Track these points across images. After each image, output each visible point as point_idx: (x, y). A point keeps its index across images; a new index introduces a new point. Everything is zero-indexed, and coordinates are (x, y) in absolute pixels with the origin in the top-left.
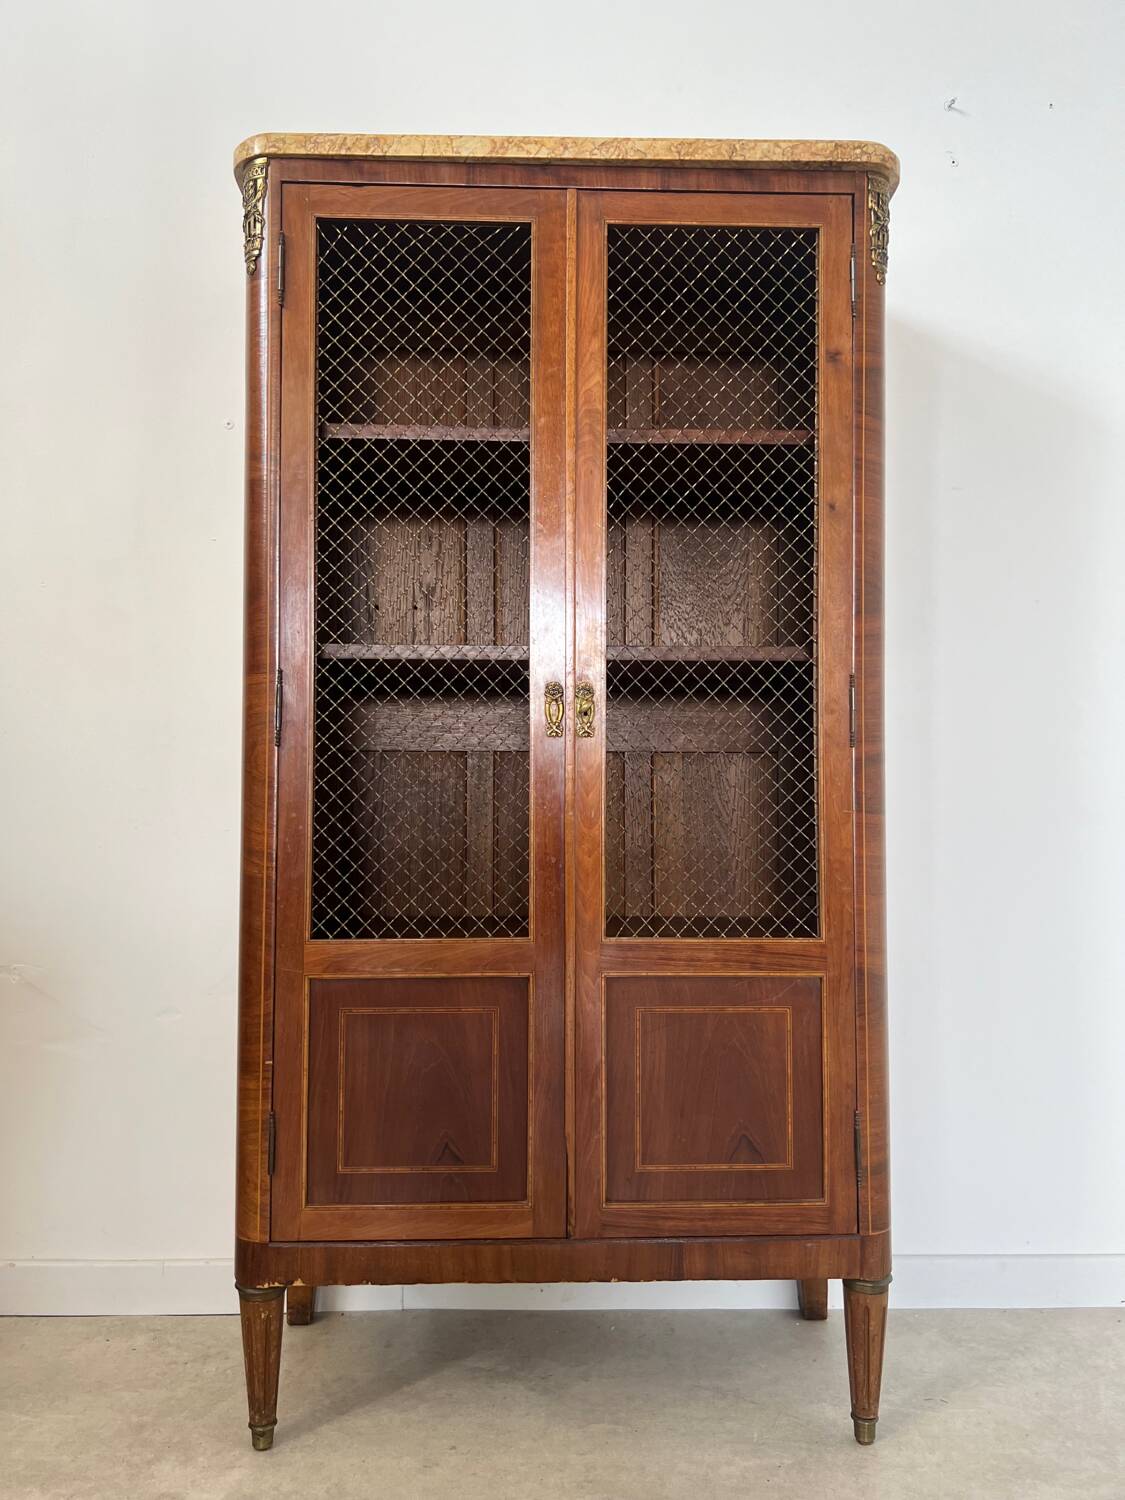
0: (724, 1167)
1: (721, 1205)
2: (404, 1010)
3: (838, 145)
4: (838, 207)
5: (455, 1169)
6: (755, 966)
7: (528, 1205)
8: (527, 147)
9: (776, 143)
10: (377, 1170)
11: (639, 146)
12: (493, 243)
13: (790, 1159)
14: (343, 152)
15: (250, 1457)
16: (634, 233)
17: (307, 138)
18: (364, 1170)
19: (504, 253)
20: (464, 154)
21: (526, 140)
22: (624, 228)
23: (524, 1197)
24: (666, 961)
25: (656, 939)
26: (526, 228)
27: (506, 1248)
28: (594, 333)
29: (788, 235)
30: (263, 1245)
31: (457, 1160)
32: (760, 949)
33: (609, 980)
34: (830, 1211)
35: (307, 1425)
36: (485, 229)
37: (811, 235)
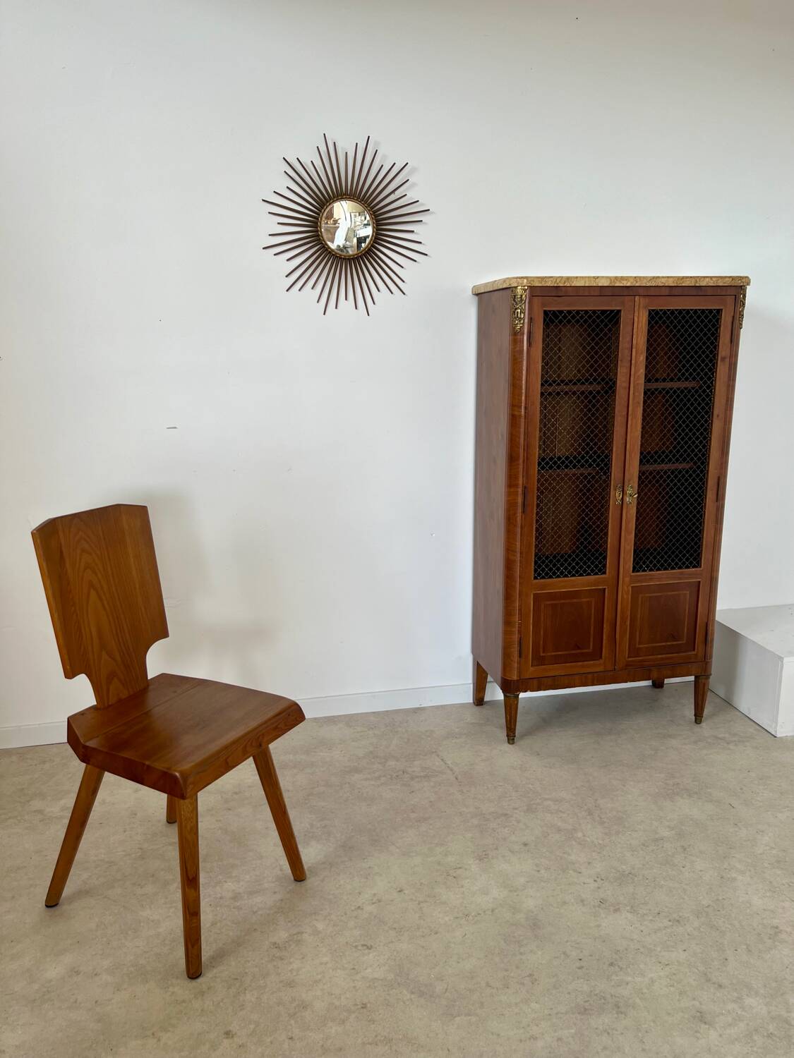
0: (664, 644)
1: (664, 656)
2: (563, 601)
3: (733, 278)
4: (730, 300)
5: (579, 651)
6: (680, 579)
7: (601, 661)
8: (623, 282)
9: (711, 278)
10: (553, 654)
11: (663, 280)
12: (606, 317)
13: (685, 639)
14: (556, 285)
15: (507, 747)
16: (657, 312)
17: (543, 278)
18: (549, 654)
19: (610, 321)
20: (600, 285)
21: (622, 278)
22: (653, 310)
23: (601, 657)
24: (651, 579)
25: (648, 573)
26: (619, 311)
27: (595, 675)
28: (642, 353)
29: (711, 311)
30: (517, 680)
31: (579, 648)
32: (682, 573)
33: (632, 587)
34: (696, 655)
35: (529, 733)
36: (603, 312)
37: (719, 311)
